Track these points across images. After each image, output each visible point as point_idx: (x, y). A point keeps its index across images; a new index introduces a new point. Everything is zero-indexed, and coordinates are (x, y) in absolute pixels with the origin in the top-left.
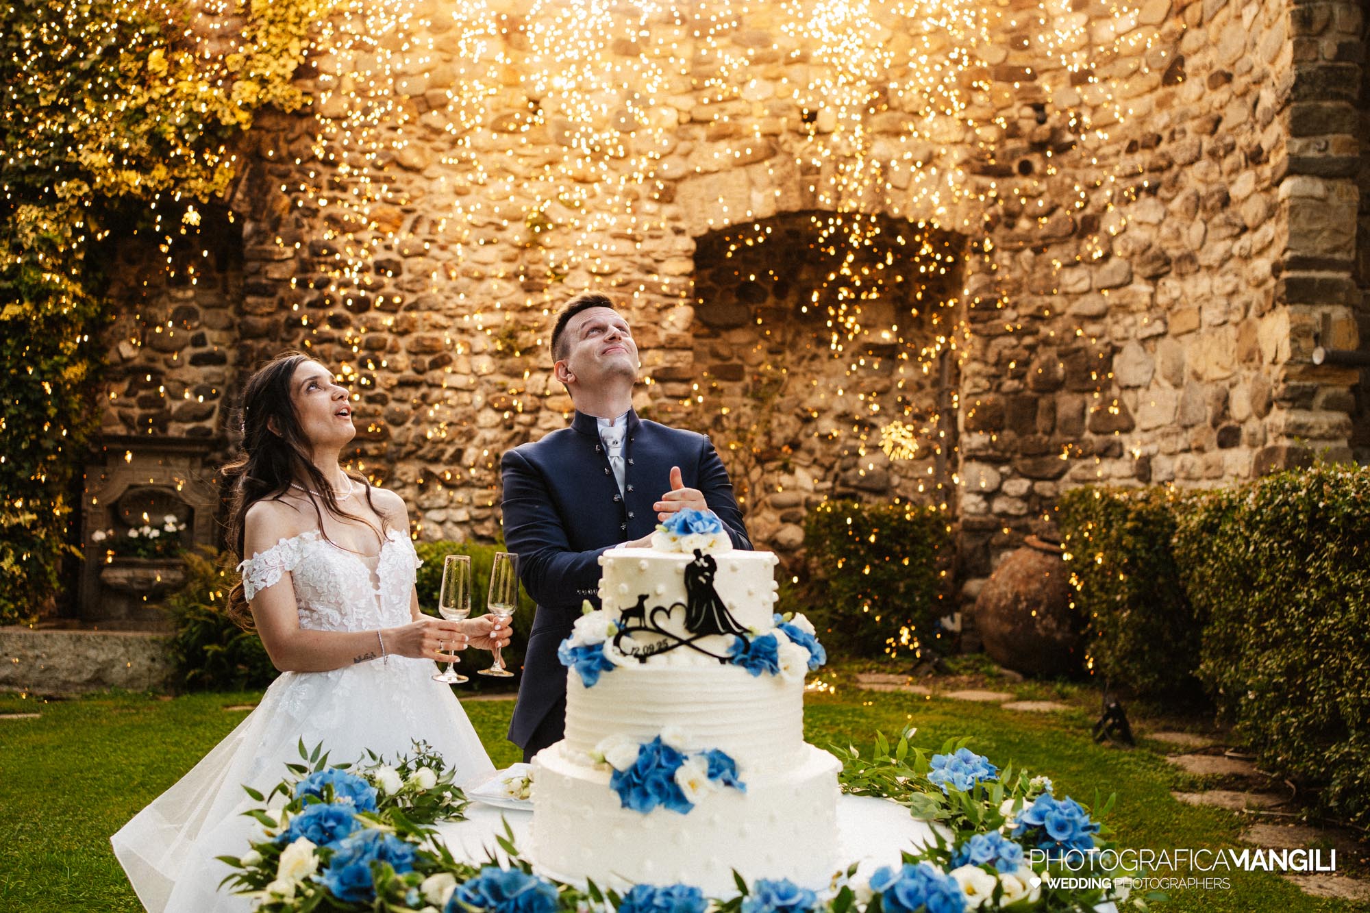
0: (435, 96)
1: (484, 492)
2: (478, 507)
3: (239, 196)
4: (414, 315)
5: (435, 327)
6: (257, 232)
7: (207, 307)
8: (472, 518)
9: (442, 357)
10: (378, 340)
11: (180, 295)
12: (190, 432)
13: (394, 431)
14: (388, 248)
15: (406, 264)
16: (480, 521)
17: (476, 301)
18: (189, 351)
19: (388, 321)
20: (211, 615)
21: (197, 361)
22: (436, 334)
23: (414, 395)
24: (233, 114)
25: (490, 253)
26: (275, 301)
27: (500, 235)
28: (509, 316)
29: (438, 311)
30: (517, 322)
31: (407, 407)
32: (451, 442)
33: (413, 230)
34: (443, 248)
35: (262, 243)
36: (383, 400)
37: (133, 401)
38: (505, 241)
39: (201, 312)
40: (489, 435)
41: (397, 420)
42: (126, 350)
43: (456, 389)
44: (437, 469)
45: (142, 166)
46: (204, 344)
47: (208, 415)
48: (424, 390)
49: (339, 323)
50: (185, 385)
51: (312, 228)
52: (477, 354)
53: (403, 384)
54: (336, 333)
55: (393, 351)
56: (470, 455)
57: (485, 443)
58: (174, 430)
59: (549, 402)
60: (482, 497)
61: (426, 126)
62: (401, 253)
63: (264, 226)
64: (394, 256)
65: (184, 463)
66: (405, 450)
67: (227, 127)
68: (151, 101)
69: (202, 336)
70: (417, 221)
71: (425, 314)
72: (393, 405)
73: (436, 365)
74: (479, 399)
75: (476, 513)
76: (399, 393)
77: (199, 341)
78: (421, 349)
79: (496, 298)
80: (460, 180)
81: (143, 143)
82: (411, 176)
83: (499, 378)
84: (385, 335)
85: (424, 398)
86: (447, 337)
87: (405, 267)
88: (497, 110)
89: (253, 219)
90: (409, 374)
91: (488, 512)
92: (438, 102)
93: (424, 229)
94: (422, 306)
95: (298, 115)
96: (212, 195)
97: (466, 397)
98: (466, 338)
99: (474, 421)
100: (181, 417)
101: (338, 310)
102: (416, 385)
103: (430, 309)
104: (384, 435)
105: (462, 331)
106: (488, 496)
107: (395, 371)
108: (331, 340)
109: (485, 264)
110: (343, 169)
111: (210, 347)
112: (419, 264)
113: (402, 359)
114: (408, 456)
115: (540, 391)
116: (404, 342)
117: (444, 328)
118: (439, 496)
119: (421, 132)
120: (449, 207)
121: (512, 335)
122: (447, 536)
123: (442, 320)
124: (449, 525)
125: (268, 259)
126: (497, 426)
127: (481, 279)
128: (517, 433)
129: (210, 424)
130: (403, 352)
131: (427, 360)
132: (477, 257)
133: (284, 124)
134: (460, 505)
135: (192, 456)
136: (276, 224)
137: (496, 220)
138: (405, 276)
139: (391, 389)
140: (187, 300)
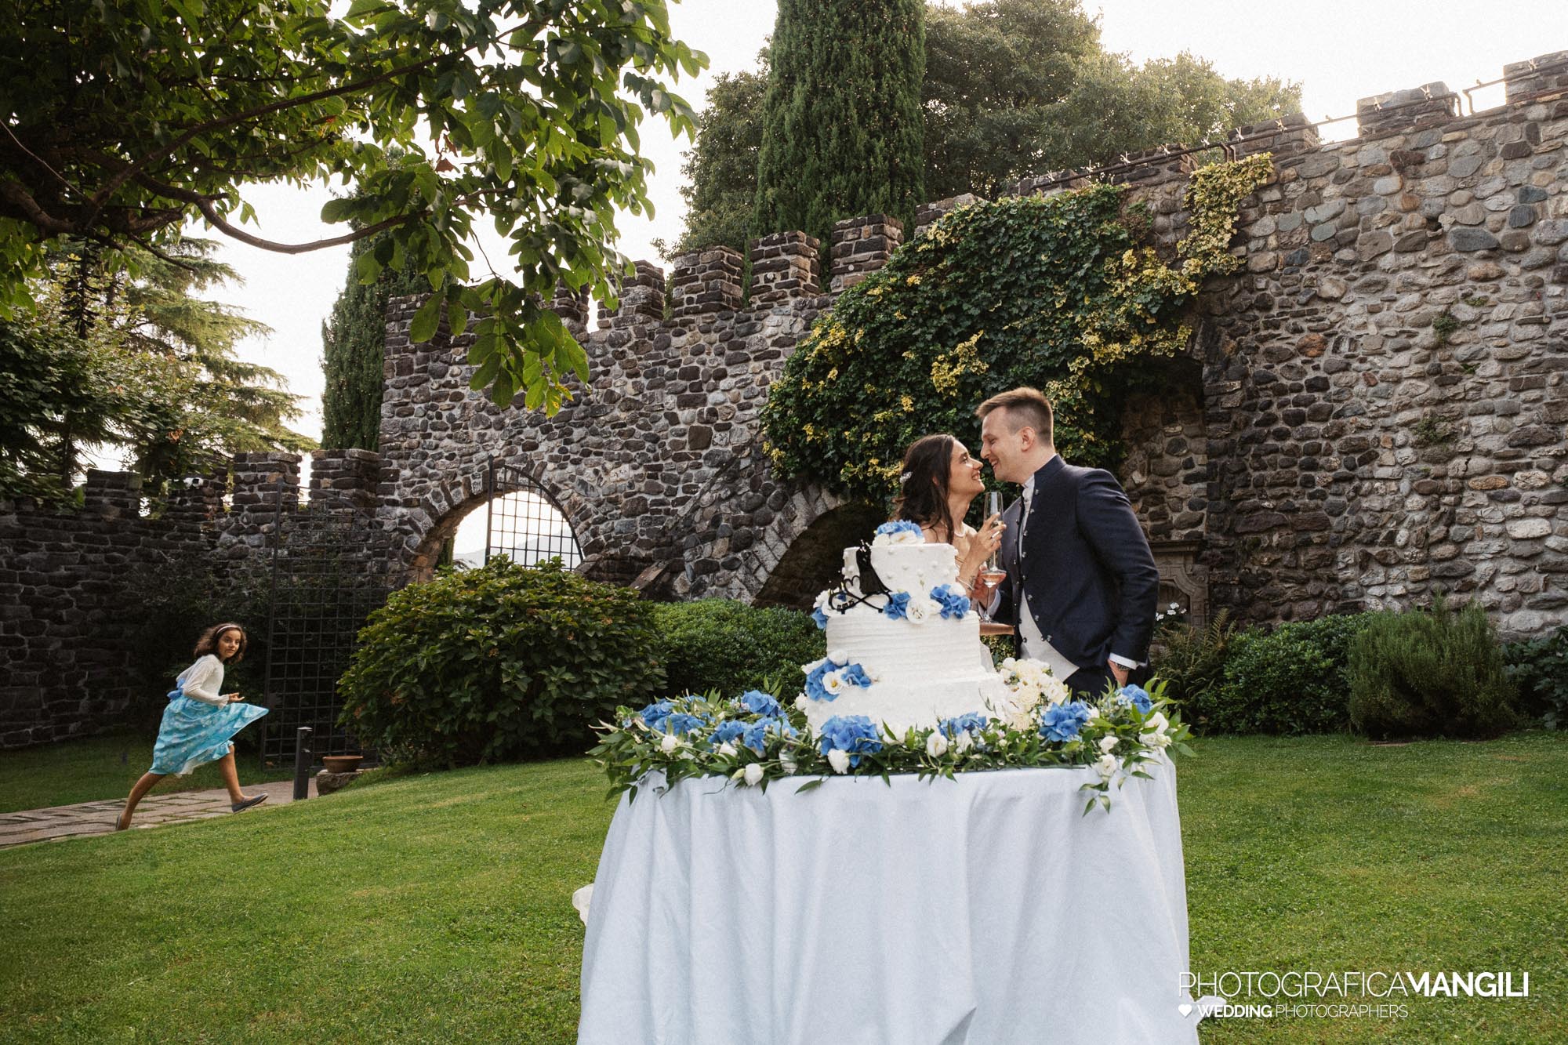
0: (1343, 236)
1: (1418, 568)
2: (1414, 582)
3: (1197, 347)
4: (1343, 421)
5: (1361, 428)
6: (1211, 373)
7: (1193, 437)
8: (1408, 592)
9: (1369, 454)
10: (1312, 445)
11: (1171, 430)
12: (1187, 536)
13: (1334, 521)
14: (1317, 368)
15: (1333, 378)
16: (1418, 594)
17: (1393, 403)
18: (1182, 474)
19: (1321, 427)
20: (1178, 677)
21: (1188, 480)
22: (1362, 435)
23: (1348, 488)
24: (1184, 286)
25: (1402, 358)
26: (1231, 425)
27: (1411, 341)
28: (1427, 409)
29: (1363, 414)
30: (1433, 414)
31: (1343, 499)
32: (1383, 526)
33: (1336, 350)
34: (1363, 361)
35: (1216, 381)
36: (1323, 496)
37: (1145, 515)
38: (1416, 345)
39: (1188, 441)
40: (1417, 517)
41: (1336, 511)
42: (1137, 477)
43: (1384, 480)
44: (1374, 551)
45: (1123, 339)
46: (1193, 466)
47: (1199, 522)
48: (1356, 483)
49: (1282, 435)
50: (1181, 500)
51: (1254, 362)
52: (1401, 447)
53: (1337, 480)
54: (1279, 444)
55: (1328, 452)
56: (1402, 536)
57: (1413, 523)
58: (1176, 536)
59: (1470, 483)
60: (1417, 572)
61: (1339, 261)
62: (1326, 371)
63: (1218, 367)
64: (1321, 374)
65: (1180, 561)
66: (1344, 536)
67: (1181, 296)
68: (1127, 288)
69: (1191, 460)
70: (1338, 343)
71: (1351, 419)
72: (1331, 498)
73: (1363, 461)
74: (1405, 486)
75: (1411, 586)
76: (1334, 488)
77: (1189, 464)
78: (1349, 449)
79: (1412, 397)
80: (1374, 300)
81: (1122, 321)
82: (1331, 305)
83: (1422, 466)
84: (1320, 441)
85: (1357, 490)
86: (1371, 435)
87: (1331, 382)
88: (1399, 234)
89: (1209, 363)
90: (1343, 470)
91: (1423, 586)
92: (1347, 239)
93: (1345, 347)
94: (1348, 413)
95: (1237, 275)
96: (1177, 350)
97: (1393, 486)
98: (1390, 434)
99: (1403, 506)
100: (1180, 525)
101: (1281, 425)
102: (1349, 479)
103: (1356, 414)
104: (1326, 525)
105: (1386, 429)
106: (1422, 571)
107: (1331, 470)
108: (1276, 451)
109: (1401, 368)
110: (1275, 312)
111: (1197, 468)
112: (1345, 378)
113: (1334, 459)
114: (1347, 542)
115: (1461, 473)
116: (1335, 445)
117: (1371, 428)
118: (1377, 574)
119: (1335, 267)
120: (1364, 325)
121: (1430, 426)
122: (1388, 610)
123: (1368, 423)
124: (1389, 599)
125: (1222, 393)
126: (1425, 507)
127: (1398, 381)
128: (1444, 513)
129: (1201, 528)
130: (1336, 454)
131: (1357, 457)
132: (1392, 363)
133: (1226, 285)
134: (1398, 581)
135: (1185, 555)
136: (1228, 362)
137: (1407, 328)
138: (1333, 389)
139: (1328, 485)
140: (1177, 434)
